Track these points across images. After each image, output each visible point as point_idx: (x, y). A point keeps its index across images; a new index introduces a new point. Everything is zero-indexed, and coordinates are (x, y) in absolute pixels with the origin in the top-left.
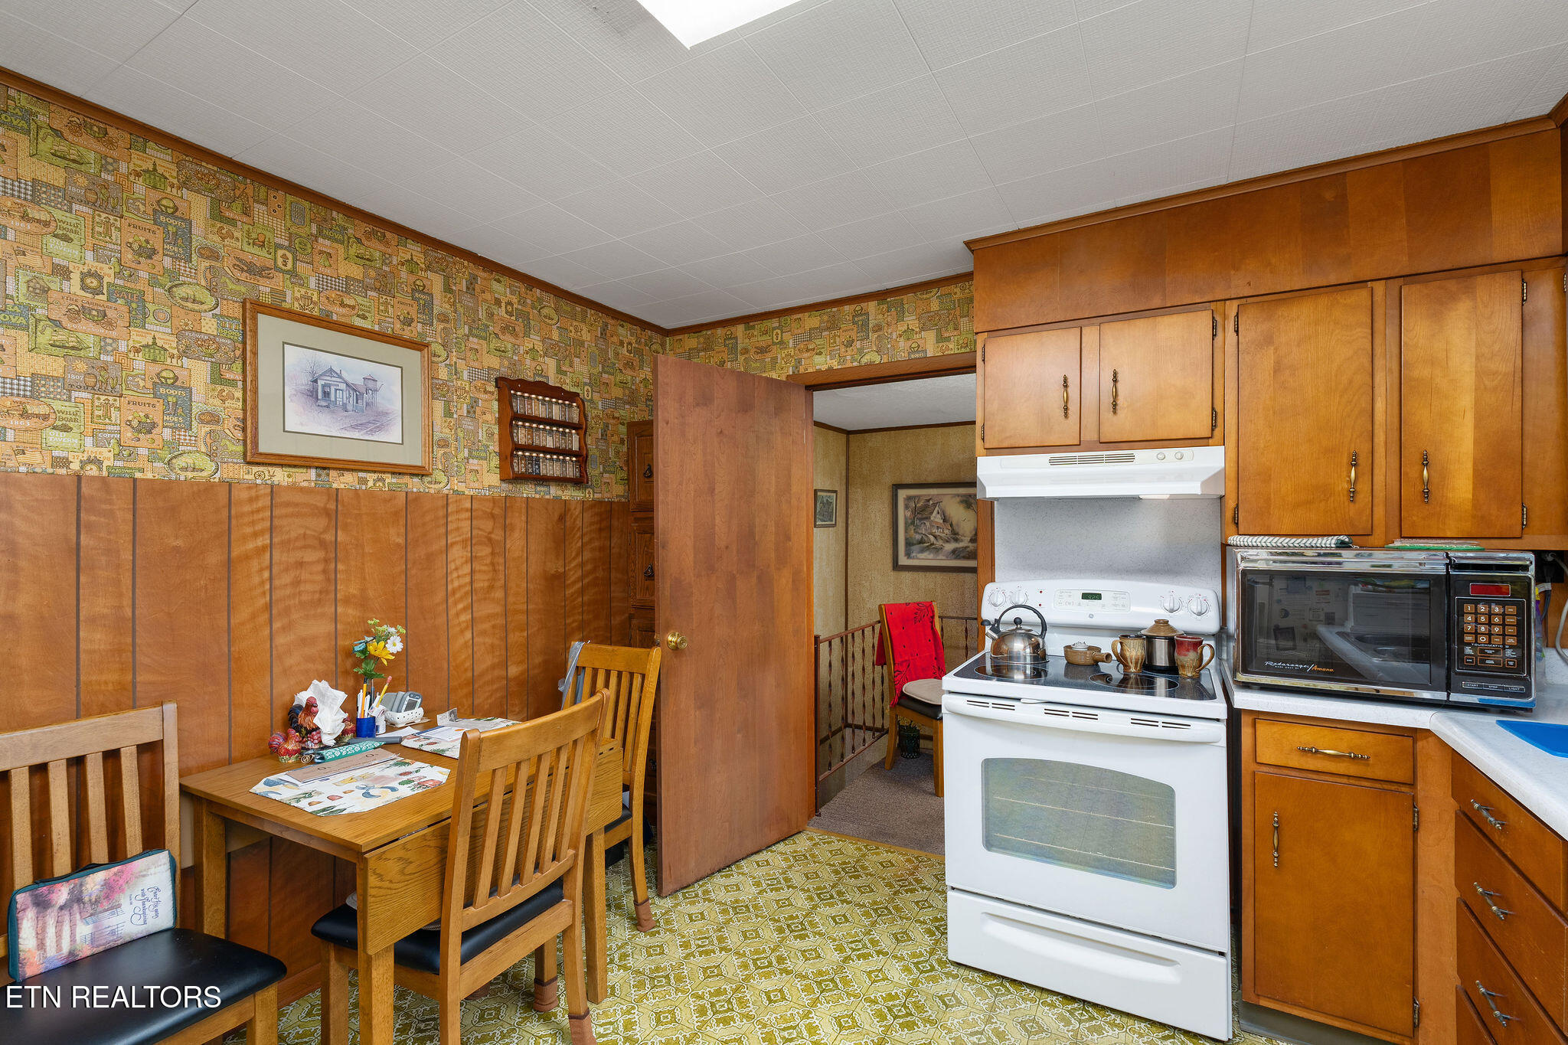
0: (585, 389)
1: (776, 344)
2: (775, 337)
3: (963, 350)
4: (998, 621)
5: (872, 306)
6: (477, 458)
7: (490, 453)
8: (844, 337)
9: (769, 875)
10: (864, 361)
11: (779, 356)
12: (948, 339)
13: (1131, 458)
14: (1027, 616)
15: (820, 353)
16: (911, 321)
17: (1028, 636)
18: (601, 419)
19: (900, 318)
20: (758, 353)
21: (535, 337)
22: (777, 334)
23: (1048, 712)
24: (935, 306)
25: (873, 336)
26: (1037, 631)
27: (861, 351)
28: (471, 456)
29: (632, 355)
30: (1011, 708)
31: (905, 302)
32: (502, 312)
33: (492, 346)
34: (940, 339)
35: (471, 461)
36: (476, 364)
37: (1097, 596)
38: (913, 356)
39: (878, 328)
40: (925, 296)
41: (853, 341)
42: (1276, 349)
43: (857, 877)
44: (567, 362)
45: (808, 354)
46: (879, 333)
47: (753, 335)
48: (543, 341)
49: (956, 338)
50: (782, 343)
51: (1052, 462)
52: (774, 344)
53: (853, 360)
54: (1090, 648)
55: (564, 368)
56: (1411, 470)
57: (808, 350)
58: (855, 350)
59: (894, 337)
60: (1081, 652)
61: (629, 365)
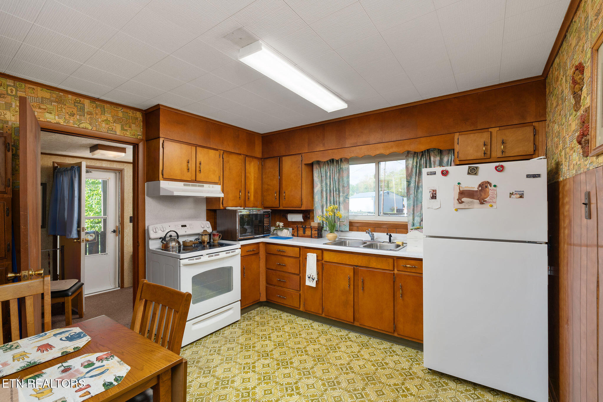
3: (133, 137)
4: (165, 237)
5: (87, 102)
10: (82, 126)
13: (203, 186)
14: (174, 234)
15: (51, 113)
16: (108, 116)
17: (174, 240)
19: (103, 112)
24: (120, 115)
26: (176, 238)
27: (79, 120)
31: (105, 107)
34: (123, 129)
37: (185, 226)
38: (109, 132)
39: (90, 113)
40: (115, 109)
41: (74, 114)
42: (229, 164)
46: (91, 116)
49: (130, 131)
53: (74, 123)
54: (190, 241)
56: (247, 194)
57: (40, 108)
59: (100, 121)
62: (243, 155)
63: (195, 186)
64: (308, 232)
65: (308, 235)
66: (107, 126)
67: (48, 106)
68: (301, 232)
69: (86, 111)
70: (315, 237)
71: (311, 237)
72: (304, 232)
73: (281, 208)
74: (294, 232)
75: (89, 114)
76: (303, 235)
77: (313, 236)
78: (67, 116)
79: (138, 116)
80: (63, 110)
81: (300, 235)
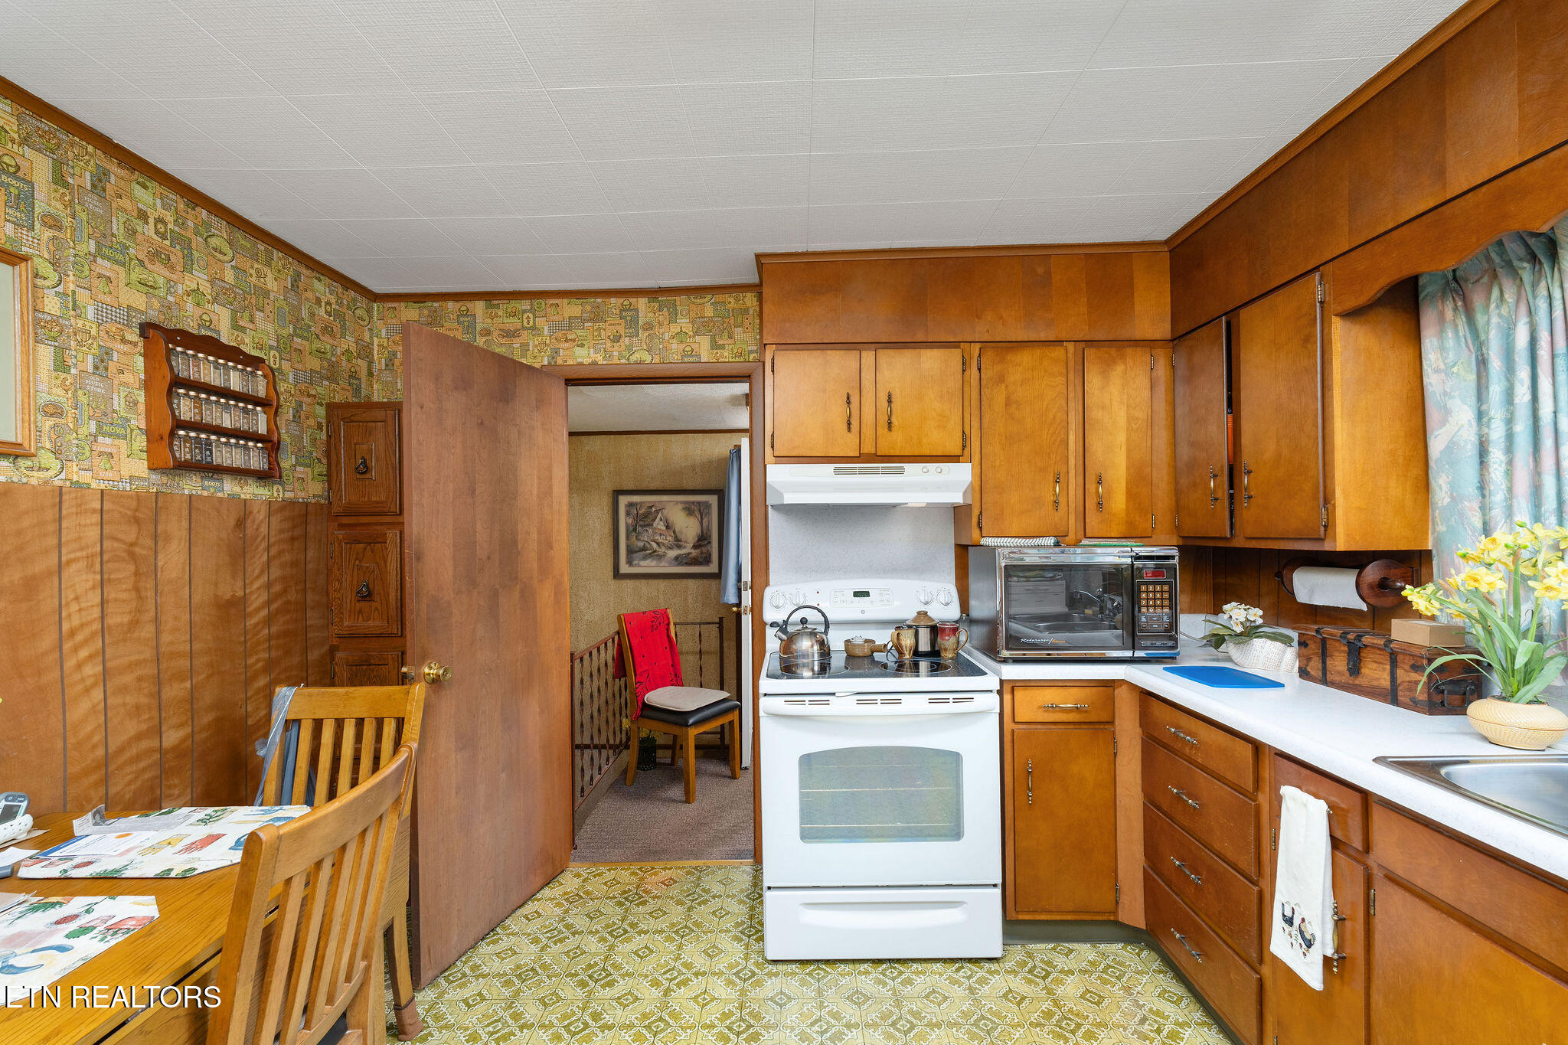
0: (272, 355)
1: (528, 329)
2: (525, 321)
3: (737, 359)
4: (786, 622)
5: (642, 303)
6: (110, 435)
7: (132, 430)
8: (610, 331)
9: (546, 927)
10: (633, 358)
11: (531, 343)
12: (722, 347)
13: (901, 471)
15: (582, 346)
16: (684, 323)
17: (813, 634)
18: (292, 395)
19: (673, 318)
20: (504, 337)
21: (199, 275)
22: (528, 318)
23: (860, 702)
24: (709, 312)
25: (643, 335)
27: (629, 348)
28: (100, 431)
29: (332, 318)
30: (827, 703)
31: (678, 303)
32: (150, 230)
33: (134, 276)
34: (715, 346)
35: (100, 439)
36: (108, 299)
38: (686, 360)
39: (649, 326)
40: (698, 301)
41: (620, 336)
42: (1007, 387)
43: (644, 903)
44: (246, 315)
45: (567, 345)
46: (650, 332)
47: (497, 316)
48: (212, 282)
49: (730, 347)
50: (534, 328)
51: (837, 472)
52: (524, 328)
53: (621, 356)
55: (241, 323)
56: (1091, 487)
57: (567, 340)
58: (623, 347)
59: (667, 338)
60: (859, 645)
61: (327, 330)
62: (1071, 346)
63: (875, 471)
64: (1376, 672)
65: (1375, 683)
66: (682, 346)
67: (579, 332)
68: (1339, 663)
69: (640, 323)
70: (1414, 706)
71: (1392, 696)
72: (1355, 670)
73: (1239, 542)
74: (1309, 659)
75: (647, 330)
76: (1351, 680)
77: (1402, 696)
78: (609, 344)
79: (749, 304)
80: (603, 333)
81: (1337, 678)
